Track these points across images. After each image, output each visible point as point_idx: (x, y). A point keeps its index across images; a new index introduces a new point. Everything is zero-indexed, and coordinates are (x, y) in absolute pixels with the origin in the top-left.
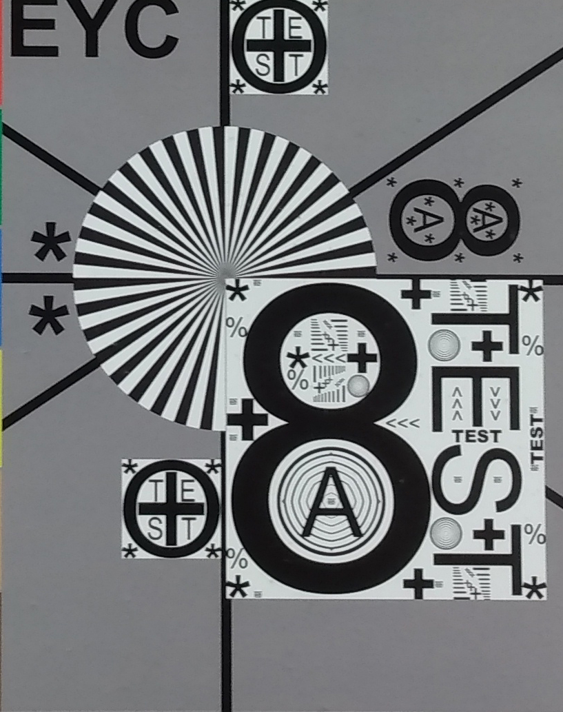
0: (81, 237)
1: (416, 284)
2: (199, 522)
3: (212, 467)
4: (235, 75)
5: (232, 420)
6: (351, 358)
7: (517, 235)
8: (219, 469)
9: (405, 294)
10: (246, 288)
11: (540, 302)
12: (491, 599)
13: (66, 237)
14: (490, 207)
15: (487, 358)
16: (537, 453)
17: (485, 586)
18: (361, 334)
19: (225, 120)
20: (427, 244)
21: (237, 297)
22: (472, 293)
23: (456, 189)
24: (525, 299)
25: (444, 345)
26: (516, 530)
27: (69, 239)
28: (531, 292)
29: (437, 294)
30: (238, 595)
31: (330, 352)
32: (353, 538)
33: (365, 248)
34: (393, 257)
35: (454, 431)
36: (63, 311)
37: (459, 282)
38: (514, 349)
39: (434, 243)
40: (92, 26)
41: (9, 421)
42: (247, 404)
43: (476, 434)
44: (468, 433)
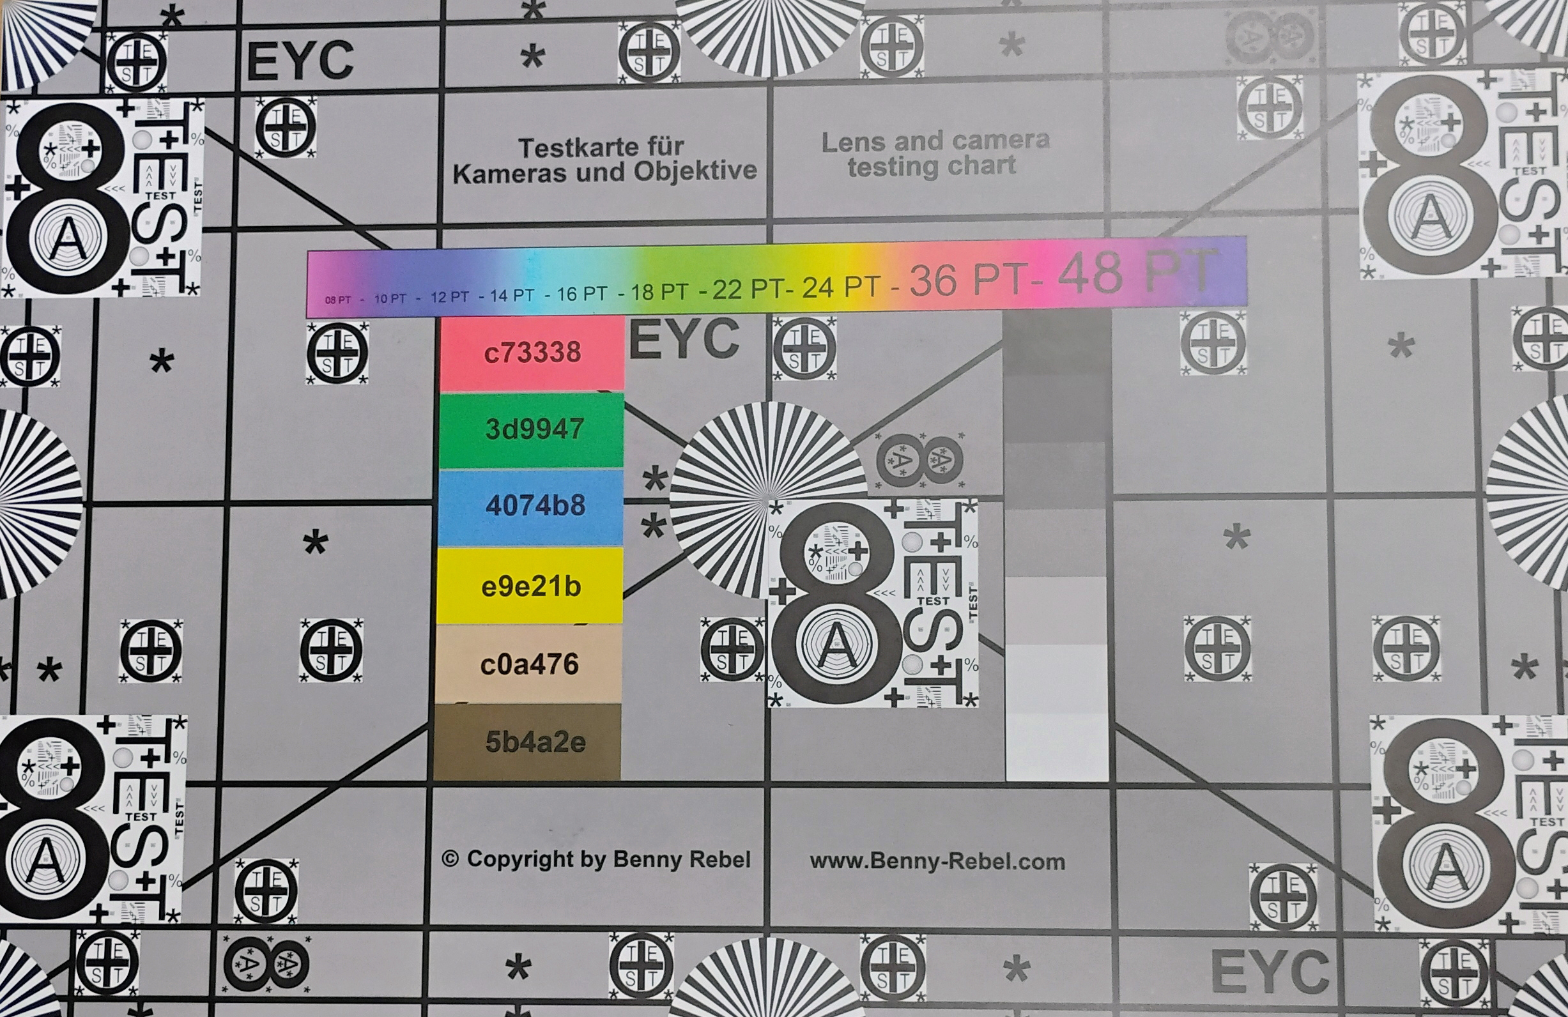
0: (675, 474)
1: (894, 503)
2: (751, 658)
3: (759, 622)
4: (776, 368)
5: (772, 592)
6: (851, 551)
7: (961, 469)
8: (763, 624)
9: (886, 509)
10: (782, 506)
11: (976, 513)
12: (942, 707)
13: (665, 475)
14: (944, 451)
15: (941, 550)
16: (973, 612)
17: (938, 699)
18: (858, 535)
19: (769, 397)
20: (901, 476)
21: (776, 512)
22: (931, 508)
23: (921, 440)
24: (966, 511)
25: (912, 542)
26: (959, 662)
27: (667, 476)
28: (970, 507)
29: (908, 509)
30: (776, 705)
31: (837, 546)
32: (851, 668)
33: (860, 479)
34: (878, 485)
35: (918, 598)
36: (663, 522)
37: (923, 501)
38: (959, 544)
39: (906, 475)
40: (683, 339)
41: (626, 594)
42: (782, 582)
43: (933, 600)
44: (927, 599)
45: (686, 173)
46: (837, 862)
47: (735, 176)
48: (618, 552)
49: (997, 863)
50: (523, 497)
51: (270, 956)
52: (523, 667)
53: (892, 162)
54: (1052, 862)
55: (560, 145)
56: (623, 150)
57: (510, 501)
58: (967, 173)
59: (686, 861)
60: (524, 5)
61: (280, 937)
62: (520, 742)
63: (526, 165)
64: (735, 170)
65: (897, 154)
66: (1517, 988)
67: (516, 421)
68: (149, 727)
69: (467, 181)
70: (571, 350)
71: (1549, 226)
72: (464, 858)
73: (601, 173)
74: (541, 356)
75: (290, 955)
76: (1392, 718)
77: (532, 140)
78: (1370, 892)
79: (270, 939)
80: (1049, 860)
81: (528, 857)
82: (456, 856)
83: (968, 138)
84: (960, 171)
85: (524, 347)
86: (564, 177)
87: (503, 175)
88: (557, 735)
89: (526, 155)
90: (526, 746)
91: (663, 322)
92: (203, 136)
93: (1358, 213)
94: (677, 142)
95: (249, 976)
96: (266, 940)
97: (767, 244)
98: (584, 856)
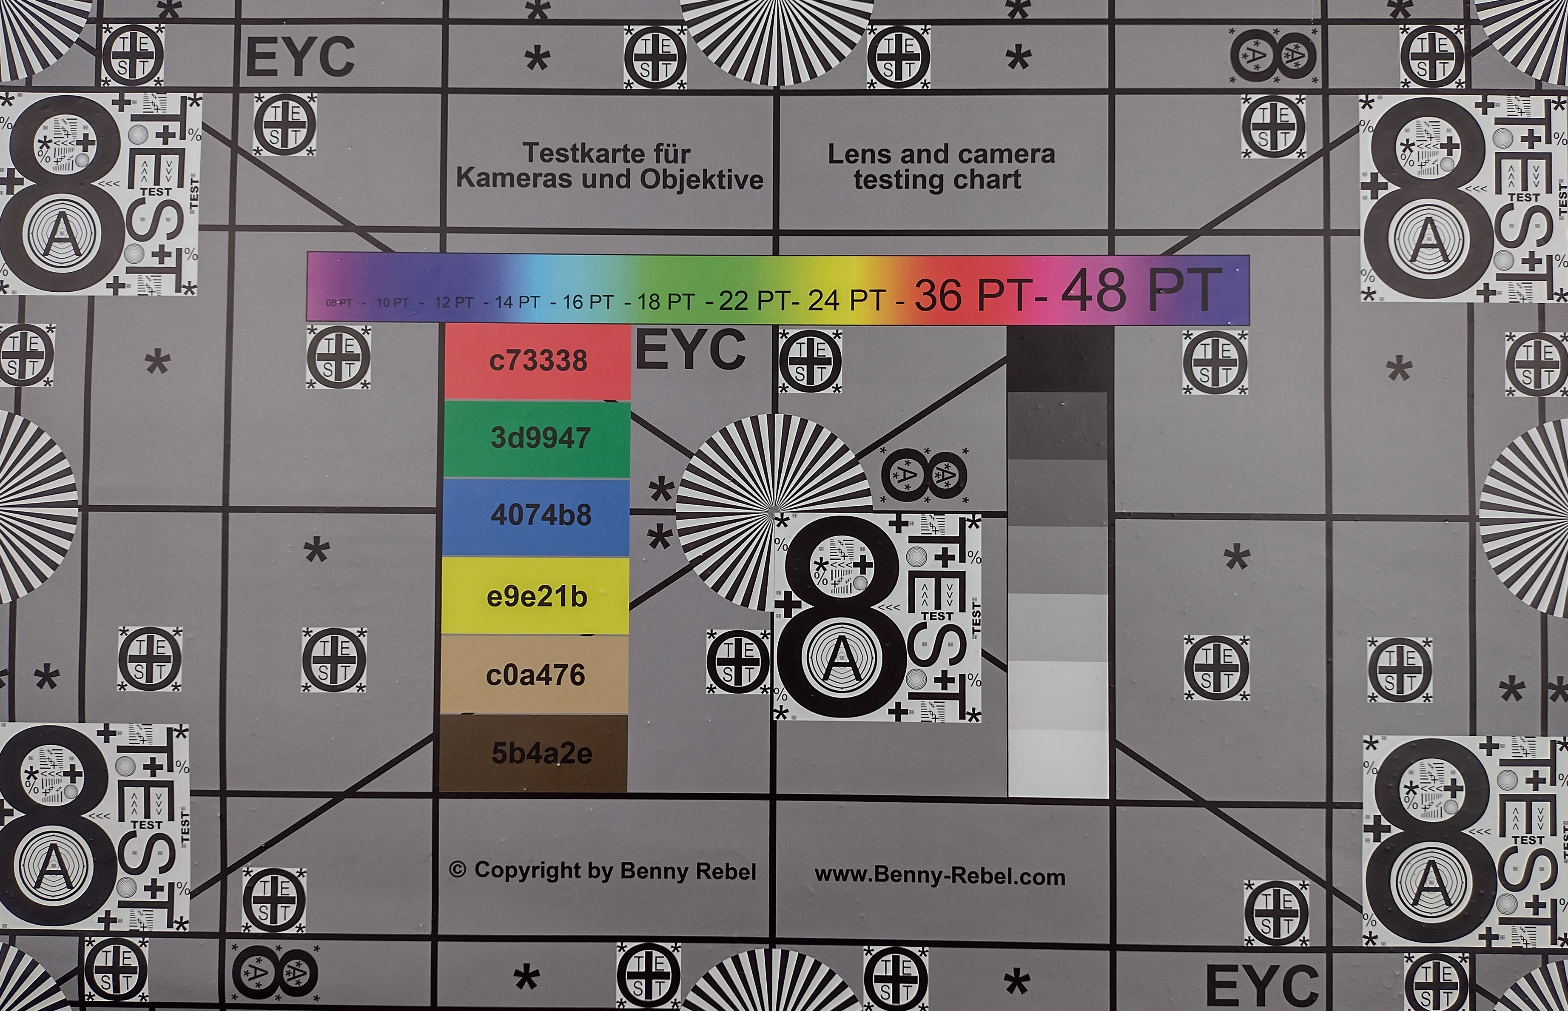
0: (680, 485)
1: (899, 518)
2: (756, 671)
3: (765, 635)
4: (782, 381)
5: (778, 604)
6: (856, 565)
7: (965, 485)
8: (769, 636)
9: (891, 523)
10: (788, 519)
11: (980, 528)
12: (946, 721)
13: (671, 485)
14: (947, 466)
15: (945, 565)
16: (976, 628)
17: (942, 713)
18: (862, 549)
19: (775, 410)
20: (907, 490)
21: (782, 525)
22: (935, 523)
23: (925, 455)
24: (970, 527)
25: (917, 557)
26: (962, 677)
27: (673, 487)
28: (974, 522)
29: (912, 523)
30: (781, 718)
31: (842, 560)
32: (855, 682)
33: (866, 493)
34: (883, 499)
35: (922, 613)
36: (669, 533)
37: (927, 516)
38: (963, 559)
39: (911, 490)
40: (689, 349)
41: (633, 605)
42: (788, 594)
43: (937, 615)
44: (931, 613)
45: (692, 181)
46: (841, 876)
47: (741, 186)
48: (623, 564)
49: (999, 878)
50: (528, 506)
51: (279, 965)
52: (529, 678)
53: (898, 175)
54: (1053, 878)
55: (566, 150)
56: (629, 158)
57: (516, 510)
58: (972, 187)
59: (692, 872)
60: (529, 5)
61: (289, 946)
62: (526, 753)
63: (531, 169)
64: (741, 180)
65: (902, 167)
66: (1495, 1000)
67: (521, 429)
68: (149, 735)
69: (471, 184)
70: (578, 359)
71: (1541, 253)
72: (471, 870)
73: (607, 179)
74: (547, 364)
75: (299, 964)
76: (1384, 739)
77: (537, 144)
78: (1359, 908)
79: (279, 948)
80: (1049, 875)
81: (535, 868)
82: (463, 867)
83: (973, 151)
84: (965, 185)
85: (530, 355)
86: (570, 183)
87: (508, 178)
88: (563, 746)
89: (531, 160)
90: (533, 757)
91: (670, 332)
92: (200, 132)
93: (1359, 235)
94: (683, 150)
95: (258, 985)
96: (274, 949)
97: (773, 255)
98: (591, 869)
